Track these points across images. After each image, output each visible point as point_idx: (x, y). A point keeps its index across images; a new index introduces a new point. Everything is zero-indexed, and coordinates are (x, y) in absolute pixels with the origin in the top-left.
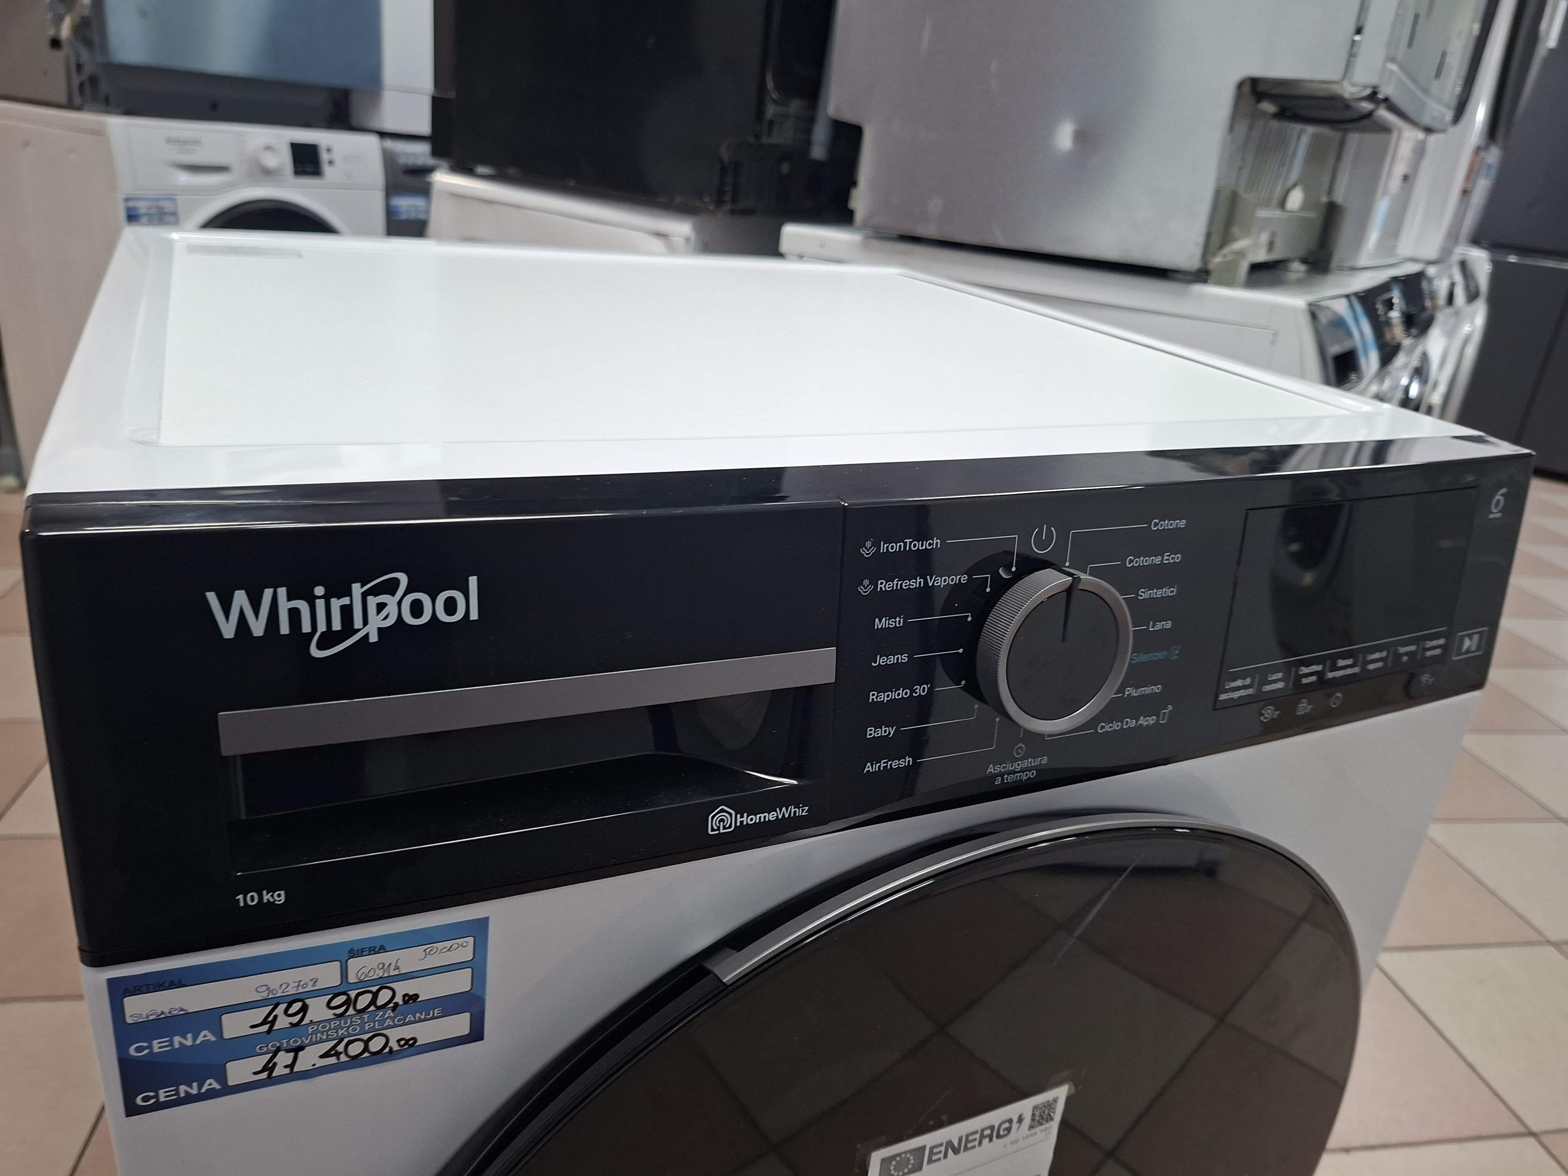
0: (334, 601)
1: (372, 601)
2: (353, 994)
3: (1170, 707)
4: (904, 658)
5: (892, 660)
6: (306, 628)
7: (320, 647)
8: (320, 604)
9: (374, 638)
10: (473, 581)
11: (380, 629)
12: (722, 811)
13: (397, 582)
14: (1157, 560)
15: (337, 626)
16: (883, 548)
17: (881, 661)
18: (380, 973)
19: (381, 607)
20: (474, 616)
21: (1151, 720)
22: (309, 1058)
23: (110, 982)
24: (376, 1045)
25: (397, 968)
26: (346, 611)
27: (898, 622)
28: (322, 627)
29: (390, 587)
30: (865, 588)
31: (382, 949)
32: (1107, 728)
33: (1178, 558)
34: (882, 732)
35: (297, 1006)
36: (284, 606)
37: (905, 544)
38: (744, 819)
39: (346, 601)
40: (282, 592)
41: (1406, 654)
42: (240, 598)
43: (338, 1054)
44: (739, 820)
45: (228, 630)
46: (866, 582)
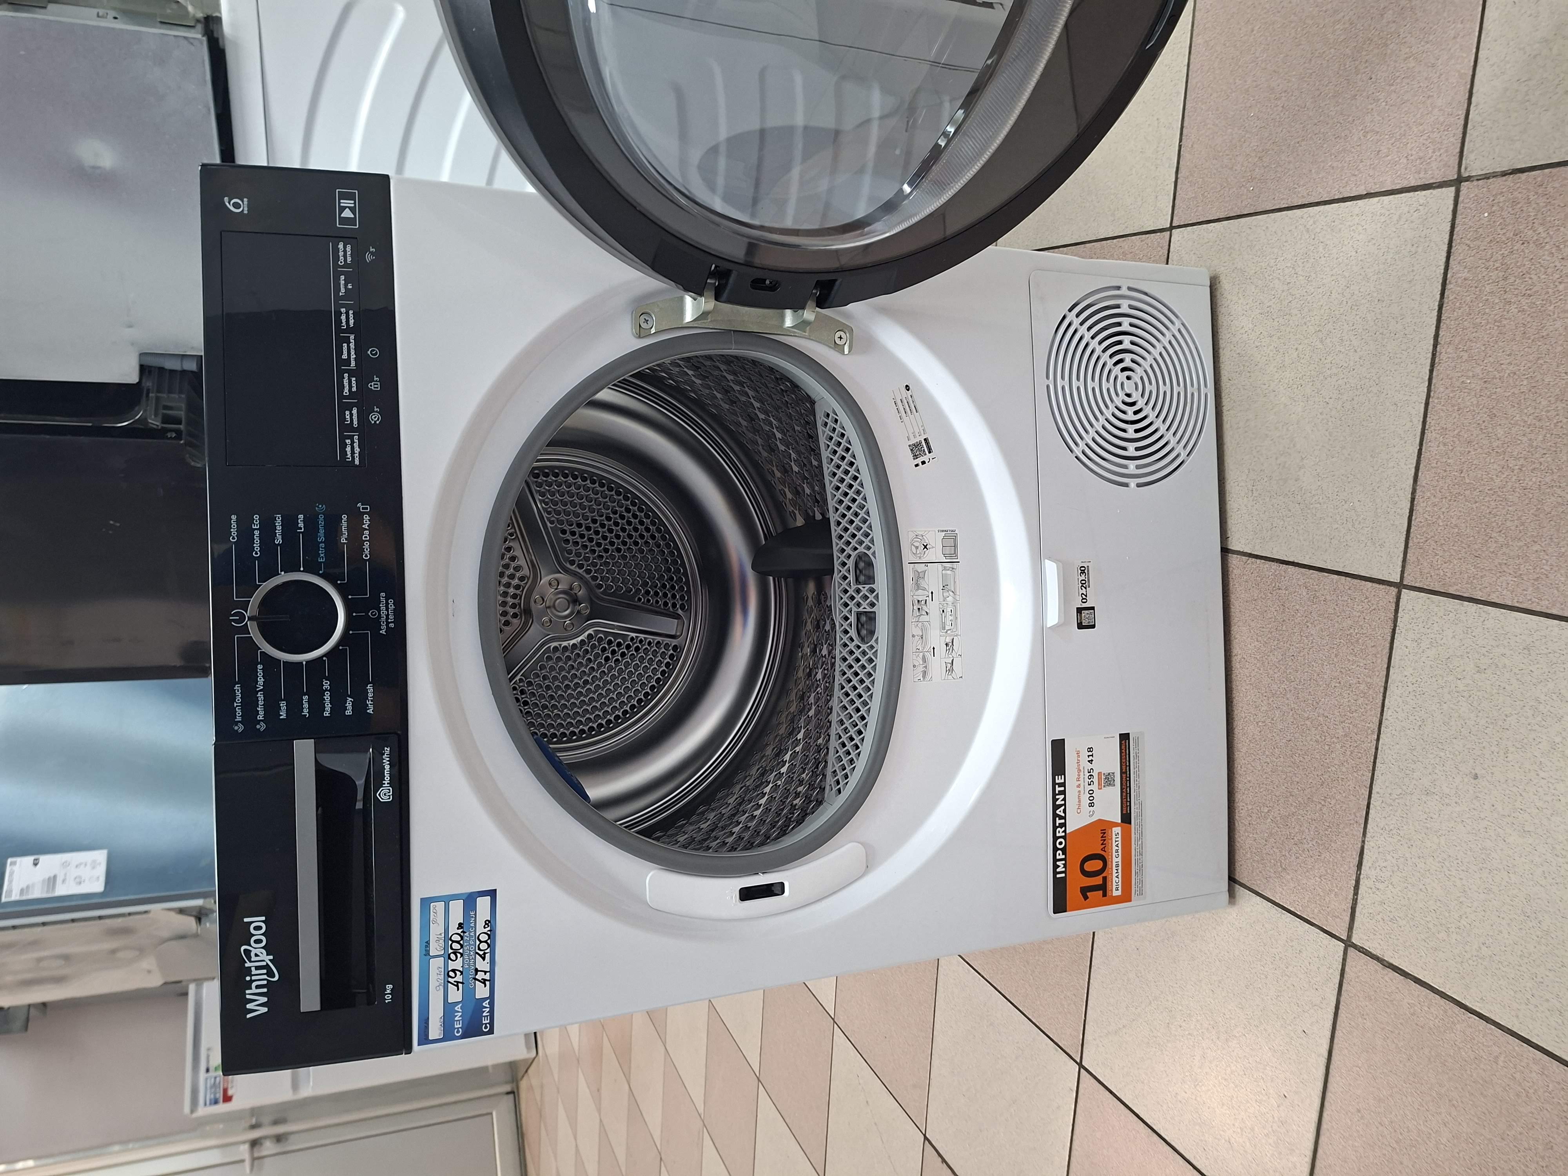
0: (253, 973)
1: (254, 958)
2: (450, 951)
3: (359, 505)
4: (305, 698)
5: (306, 705)
6: (265, 982)
7: (274, 976)
8: (254, 978)
9: (271, 957)
10: (246, 920)
11: (267, 955)
12: (379, 795)
13: (245, 950)
14: (257, 533)
15: (265, 971)
16: (239, 719)
17: (306, 712)
18: (442, 942)
19: (256, 955)
20: (263, 918)
21: (366, 518)
22: (483, 965)
23: (419, 1045)
24: (484, 937)
25: (441, 934)
26: (257, 968)
27: (283, 705)
28: (265, 977)
29: (248, 952)
30: (262, 727)
31: (428, 943)
32: (367, 552)
33: (256, 517)
34: (349, 705)
35: (452, 974)
36: (254, 990)
37: (237, 706)
38: (386, 782)
39: (253, 969)
40: (248, 992)
41: (346, 285)
42: (249, 1006)
43: (485, 954)
44: (386, 785)
45: (265, 1010)
46: (258, 727)
